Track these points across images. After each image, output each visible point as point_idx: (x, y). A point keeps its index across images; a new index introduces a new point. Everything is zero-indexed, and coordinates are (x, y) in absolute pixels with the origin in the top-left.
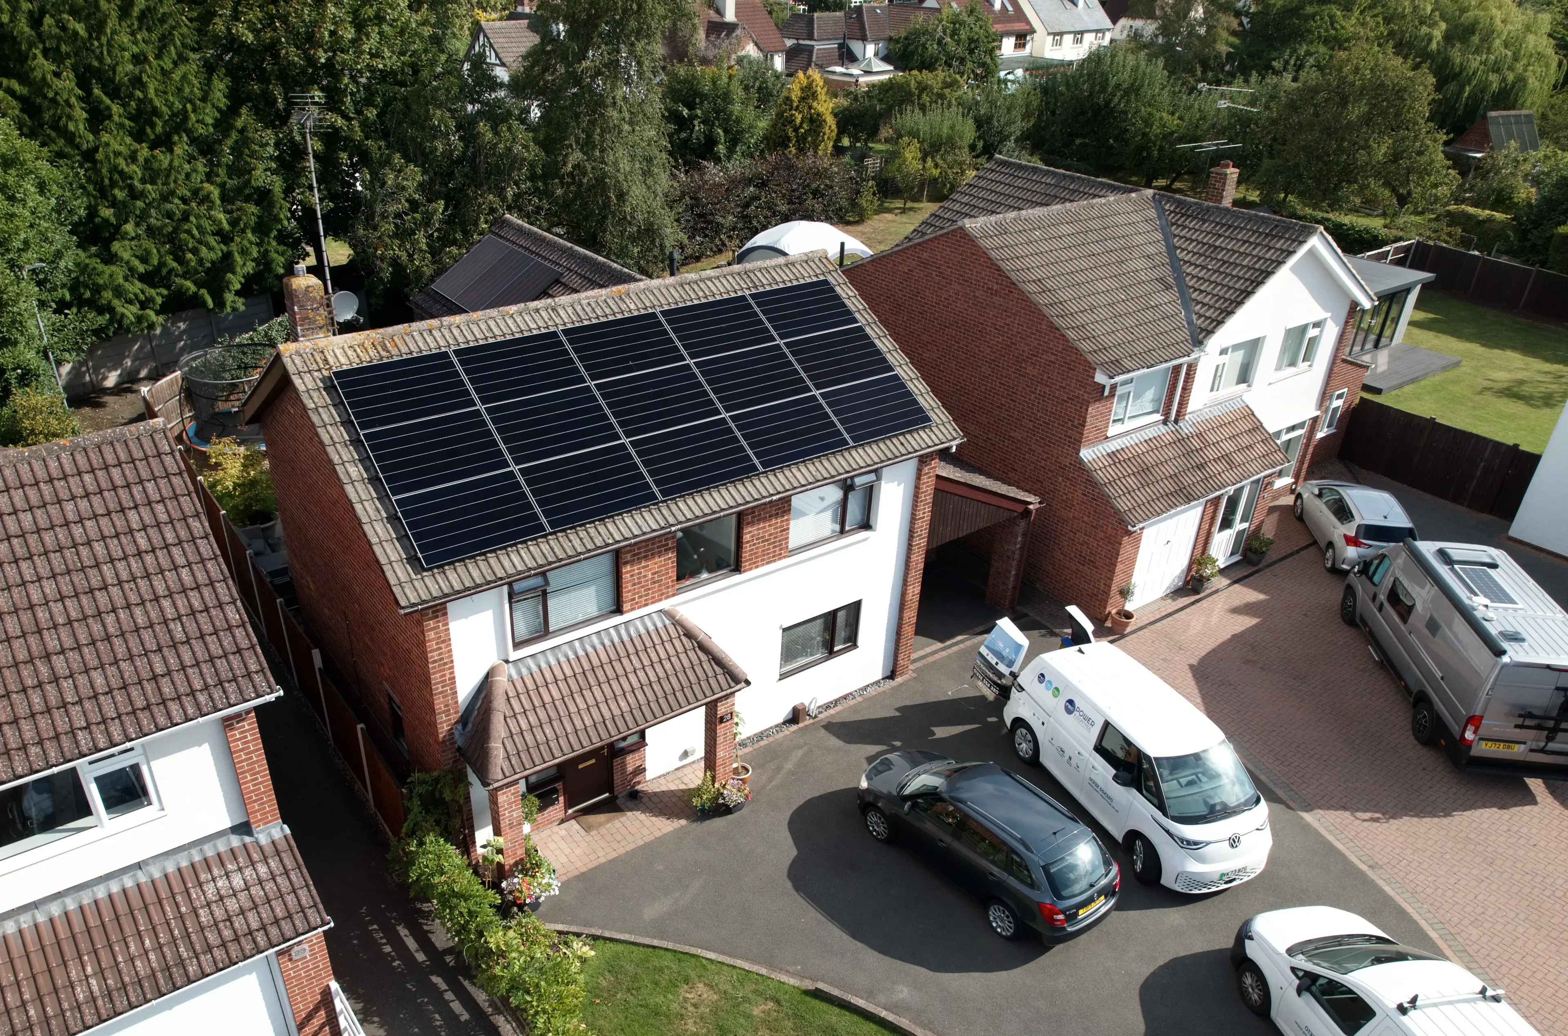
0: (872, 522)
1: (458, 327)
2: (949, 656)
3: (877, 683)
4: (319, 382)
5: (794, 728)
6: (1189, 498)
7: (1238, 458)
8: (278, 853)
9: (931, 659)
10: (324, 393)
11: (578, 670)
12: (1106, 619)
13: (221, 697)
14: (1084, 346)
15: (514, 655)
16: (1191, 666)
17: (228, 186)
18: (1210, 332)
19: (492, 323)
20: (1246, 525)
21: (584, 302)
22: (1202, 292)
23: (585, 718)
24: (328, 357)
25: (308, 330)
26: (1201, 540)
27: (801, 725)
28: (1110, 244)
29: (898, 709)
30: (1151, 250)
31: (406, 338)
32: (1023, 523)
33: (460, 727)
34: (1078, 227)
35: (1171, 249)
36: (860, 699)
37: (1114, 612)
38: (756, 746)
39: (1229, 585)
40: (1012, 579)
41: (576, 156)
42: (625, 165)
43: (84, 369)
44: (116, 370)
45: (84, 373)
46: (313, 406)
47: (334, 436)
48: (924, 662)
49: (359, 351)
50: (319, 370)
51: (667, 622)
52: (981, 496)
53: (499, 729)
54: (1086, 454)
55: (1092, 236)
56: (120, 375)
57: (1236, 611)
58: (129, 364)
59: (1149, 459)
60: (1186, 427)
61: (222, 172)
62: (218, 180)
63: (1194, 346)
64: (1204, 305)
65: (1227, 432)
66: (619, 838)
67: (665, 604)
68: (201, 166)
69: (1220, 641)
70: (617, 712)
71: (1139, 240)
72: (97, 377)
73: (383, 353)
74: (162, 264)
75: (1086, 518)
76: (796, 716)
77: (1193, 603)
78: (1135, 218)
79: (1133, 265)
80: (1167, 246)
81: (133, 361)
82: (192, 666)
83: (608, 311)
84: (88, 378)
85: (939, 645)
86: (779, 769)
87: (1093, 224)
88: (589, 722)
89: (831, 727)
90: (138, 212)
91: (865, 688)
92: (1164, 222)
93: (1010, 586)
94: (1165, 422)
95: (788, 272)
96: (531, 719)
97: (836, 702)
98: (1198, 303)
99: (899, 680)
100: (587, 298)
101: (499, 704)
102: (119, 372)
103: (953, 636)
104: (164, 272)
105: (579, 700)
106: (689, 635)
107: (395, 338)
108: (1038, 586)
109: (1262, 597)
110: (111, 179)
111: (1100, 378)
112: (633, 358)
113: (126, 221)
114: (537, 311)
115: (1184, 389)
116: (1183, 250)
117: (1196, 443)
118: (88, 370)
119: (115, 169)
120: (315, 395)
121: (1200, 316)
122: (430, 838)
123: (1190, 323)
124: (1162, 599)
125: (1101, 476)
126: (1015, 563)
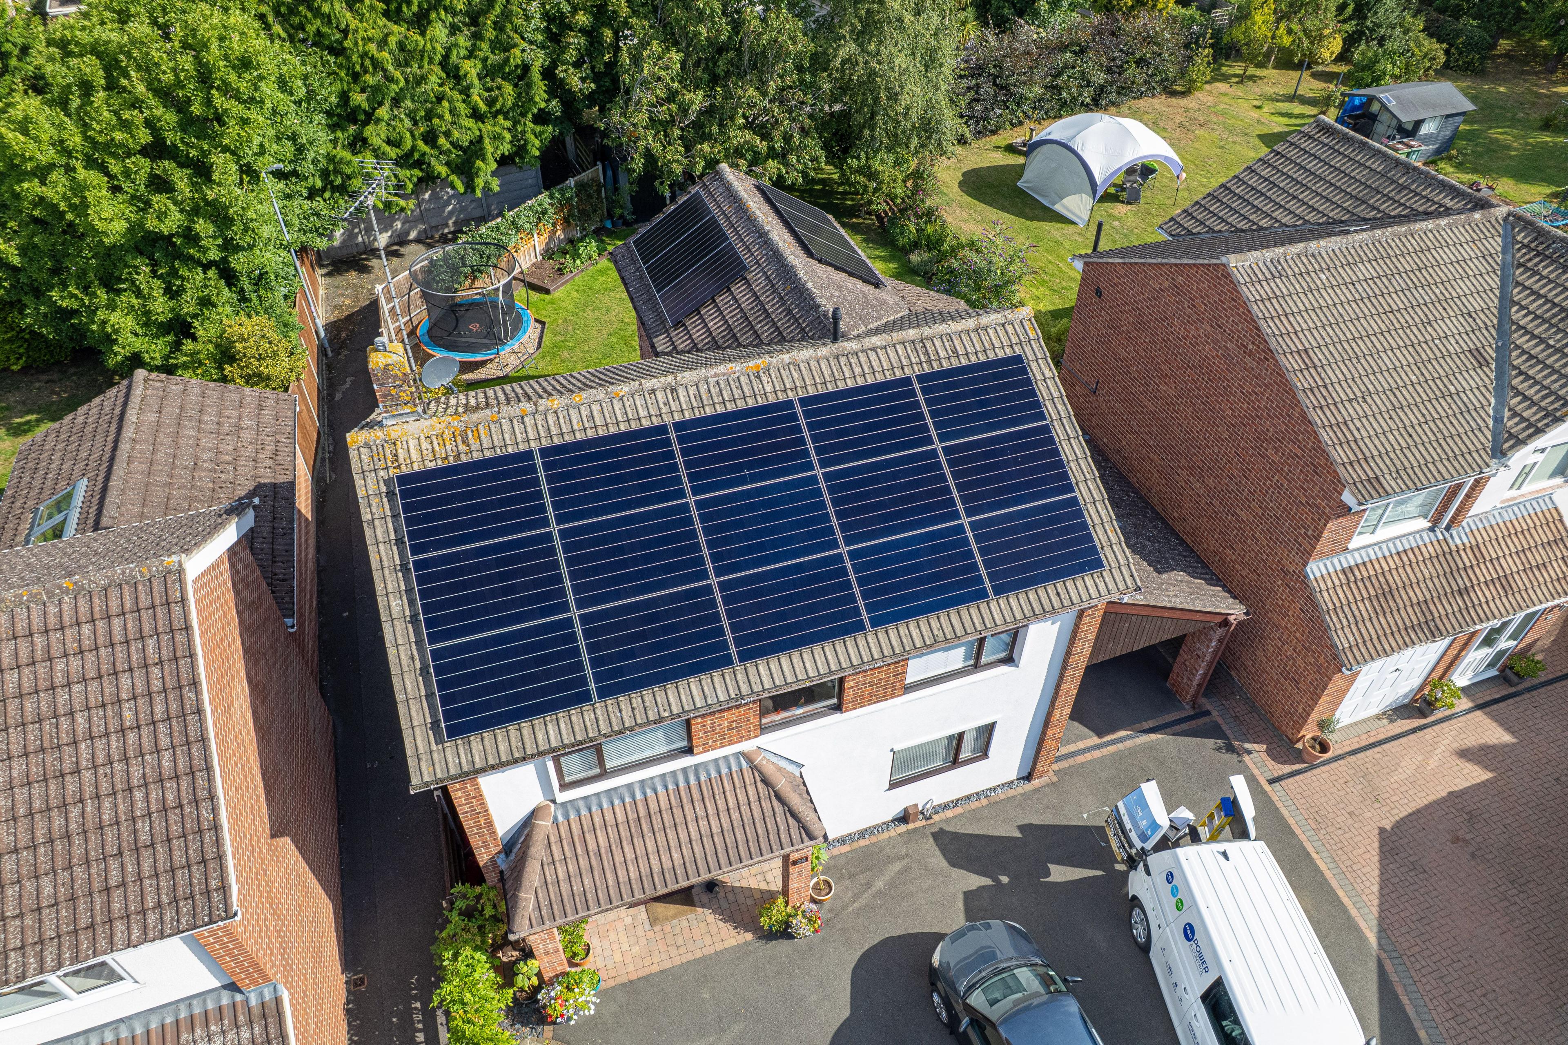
0: (1015, 656)
1: (556, 412)
2: (1102, 759)
3: (1010, 784)
4: (382, 483)
5: (903, 828)
6: (1434, 635)
7: (1520, 581)
8: (264, 1016)
9: (1080, 759)
10: (385, 500)
11: (632, 816)
12: (1298, 740)
13: (172, 919)
14: (1339, 454)
15: (563, 797)
16: (1382, 830)
17: (489, 62)
18: (1520, 443)
19: (596, 408)
20: (1512, 643)
21: (712, 381)
22: (1528, 377)
23: (631, 869)
24: (400, 451)
25: (391, 406)
26: (1443, 665)
27: (911, 826)
28: (1421, 295)
29: (1021, 828)
30: (1476, 303)
31: (492, 427)
32: (1221, 631)
33: (502, 856)
34: (1382, 268)
35: (1506, 302)
36: (984, 802)
37: (1308, 737)
38: (855, 846)
39: (1469, 711)
40: (1198, 677)
41: (849, 49)
42: (901, 61)
43: (356, 230)
44: (387, 231)
45: (357, 234)
46: (369, 517)
47: (384, 558)
48: (1072, 761)
49: (435, 442)
50: (387, 468)
51: (744, 764)
52: (1167, 614)
53: (532, 876)
54: (1315, 569)
55: (1398, 282)
56: (390, 237)
57: (1465, 754)
58: (399, 226)
59: (1396, 579)
60: (1459, 537)
61: (485, 46)
62: (481, 54)
63: (1493, 457)
64: (1526, 398)
65: (1515, 544)
66: (680, 941)
67: (746, 746)
68: (463, 41)
69: (1431, 798)
70: (667, 865)
71: (1464, 287)
72: (369, 238)
73: (462, 448)
74: (414, 148)
75: (1298, 635)
76: (904, 818)
77: (1414, 731)
78: (1468, 251)
79: (1442, 327)
80: (1501, 299)
81: (403, 224)
82: (150, 877)
83: (737, 394)
84: (360, 239)
85: (1096, 740)
86: (869, 884)
87: (1405, 264)
88: (633, 875)
89: (940, 836)
90: (393, 95)
91: (994, 789)
92: (1509, 258)
93: (1195, 683)
94: (1432, 529)
95: (975, 339)
96: (570, 868)
97: (956, 803)
98: (1518, 393)
99: (1036, 783)
100: (716, 375)
101: (537, 850)
102: (389, 233)
103: (1114, 730)
104: (416, 156)
105: (627, 848)
106: (766, 782)
107: (480, 427)
108: (1233, 673)
109: (1507, 738)
110: (362, 65)
111: (1347, 497)
112: (750, 465)
113: (381, 104)
114: (653, 391)
115: (1468, 496)
116: (1522, 308)
117: (1467, 559)
118: (360, 232)
119: (364, 55)
120: (375, 501)
121: (1515, 414)
122: (467, 951)
123: (1498, 420)
124: (1378, 717)
125: (1325, 600)
126: (1205, 664)
